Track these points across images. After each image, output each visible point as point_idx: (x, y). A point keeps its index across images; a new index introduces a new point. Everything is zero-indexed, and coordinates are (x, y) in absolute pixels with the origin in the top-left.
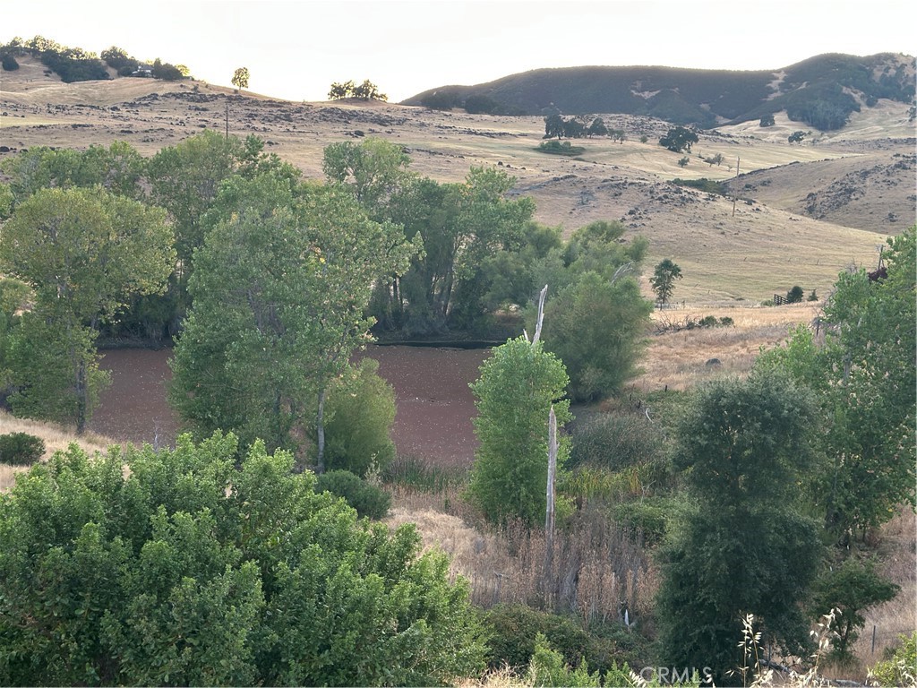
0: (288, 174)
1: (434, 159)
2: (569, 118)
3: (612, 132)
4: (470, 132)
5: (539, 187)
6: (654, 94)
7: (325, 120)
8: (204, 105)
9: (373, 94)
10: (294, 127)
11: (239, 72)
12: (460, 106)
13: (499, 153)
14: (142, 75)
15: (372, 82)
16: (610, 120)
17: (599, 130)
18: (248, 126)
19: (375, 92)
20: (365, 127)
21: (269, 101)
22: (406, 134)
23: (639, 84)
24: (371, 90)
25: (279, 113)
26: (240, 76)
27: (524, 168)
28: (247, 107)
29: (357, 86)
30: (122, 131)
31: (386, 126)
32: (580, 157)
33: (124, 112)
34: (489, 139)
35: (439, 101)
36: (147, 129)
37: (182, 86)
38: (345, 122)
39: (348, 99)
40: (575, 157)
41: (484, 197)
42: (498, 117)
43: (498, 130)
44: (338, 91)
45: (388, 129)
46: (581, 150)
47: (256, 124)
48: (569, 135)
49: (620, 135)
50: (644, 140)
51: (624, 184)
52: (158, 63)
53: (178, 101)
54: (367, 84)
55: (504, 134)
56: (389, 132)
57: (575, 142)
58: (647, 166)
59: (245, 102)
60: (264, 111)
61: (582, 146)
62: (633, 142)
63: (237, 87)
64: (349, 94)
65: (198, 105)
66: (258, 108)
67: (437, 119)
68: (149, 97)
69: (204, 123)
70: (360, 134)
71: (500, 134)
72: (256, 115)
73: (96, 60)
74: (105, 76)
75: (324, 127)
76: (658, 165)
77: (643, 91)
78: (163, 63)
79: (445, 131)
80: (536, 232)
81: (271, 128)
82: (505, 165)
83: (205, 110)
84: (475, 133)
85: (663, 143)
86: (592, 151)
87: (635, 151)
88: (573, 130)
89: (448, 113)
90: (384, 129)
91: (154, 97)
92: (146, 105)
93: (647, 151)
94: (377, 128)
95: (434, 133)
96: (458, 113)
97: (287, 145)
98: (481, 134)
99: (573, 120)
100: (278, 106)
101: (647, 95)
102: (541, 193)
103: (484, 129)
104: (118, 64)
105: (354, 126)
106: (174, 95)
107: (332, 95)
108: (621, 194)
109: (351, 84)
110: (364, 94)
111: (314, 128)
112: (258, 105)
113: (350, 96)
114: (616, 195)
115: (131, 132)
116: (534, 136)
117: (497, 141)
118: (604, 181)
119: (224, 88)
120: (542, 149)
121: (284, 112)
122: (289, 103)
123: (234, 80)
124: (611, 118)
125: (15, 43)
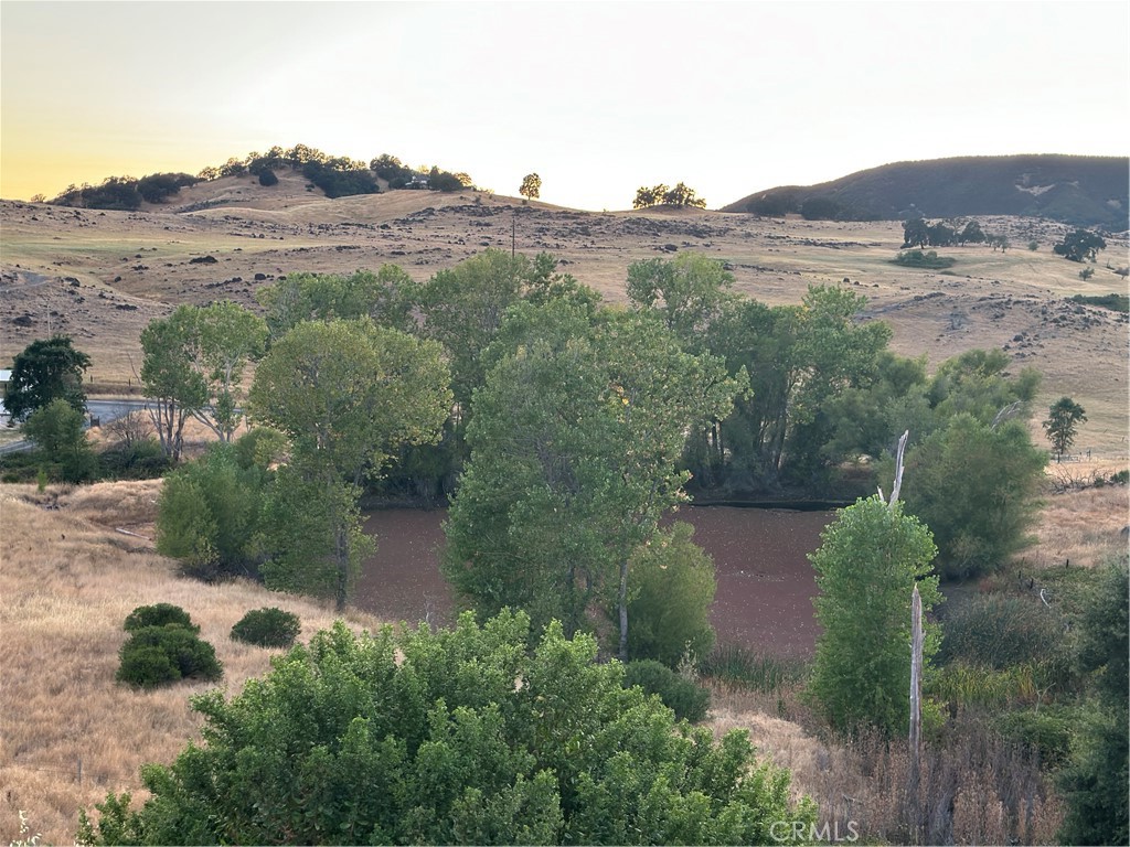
0: (584, 298)
1: (762, 276)
2: (934, 222)
3: (991, 238)
4: (808, 243)
5: (897, 308)
6: (1046, 189)
7: (629, 232)
8: (487, 219)
9: (688, 200)
10: (593, 242)
11: (528, 179)
12: (795, 211)
13: (844, 267)
14: (417, 186)
15: (688, 185)
16: (989, 224)
17: (973, 236)
18: (539, 243)
19: (691, 197)
20: (677, 240)
21: (564, 212)
22: (728, 247)
23: (1026, 178)
24: (686, 196)
25: (575, 226)
26: (531, 184)
27: (876, 286)
28: (538, 221)
29: (669, 191)
30: (393, 253)
31: (703, 238)
32: (948, 270)
33: (395, 230)
34: (832, 251)
35: (771, 205)
36: (422, 249)
37: (462, 198)
38: (654, 234)
39: (658, 206)
40: (943, 270)
41: (825, 322)
42: (843, 223)
43: (843, 240)
44: (645, 197)
45: (706, 241)
46: (951, 262)
47: (548, 240)
48: (934, 243)
49: (1002, 241)
50: (1033, 248)
51: (1006, 303)
52: (435, 170)
53: (458, 215)
54: (681, 187)
55: (851, 243)
56: (707, 245)
57: (942, 252)
58: (1037, 280)
59: (535, 214)
60: (557, 224)
61: (951, 256)
62: (1019, 250)
63: (525, 197)
64: (659, 202)
65: (480, 219)
66: (549, 220)
67: (767, 227)
68: (424, 211)
69: (486, 241)
70: (672, 248)
71: (846, 244)
72: (548, 230)
73: (365, 170)
74: (374, 189)
75: (628, 241)
76: (1054, 279)
77: (1031, 186)
78: (440, 172)
79: (777, 242)
80: (892, 365)
81: (565, 244)
82: (853, 282)
83: (488, 225)
84: (815, 244)
85: (1059, 250)
86: (965, 263)
87: (1022, 261)
88: (940, 237)
89: (780, 220)
90: (701, 242)
91: (430, 211)
92: (421, 221)
93: (1036, 261)
94: (693, 240)
95: (762, 245)
96: (794, 220)
97: (583, 264)
98: (822, 245)
99: (940, 224)
100: (574, 218)
101: (1036, 191)
102: (899, 316)
103: (826, 238)
104: (389, 174)
105: (665, 239)
106: (452, 209)
107: (638, 202)
108: (1003, 315)
109: (661, 189)
110: (677, 199)
111: (617, 243)
112: (550, 217)
113: (660, 203)
114: (997, 317)
115: (403, 254)
116: (889, 246)
117: (842, 252)
118: (981, 300)
119: (511, 199)
120: (900, 262)
121: (582, 225)
122: (587, 214)
123: (522, 189)
124: (990, 221)
125: (273, 153)
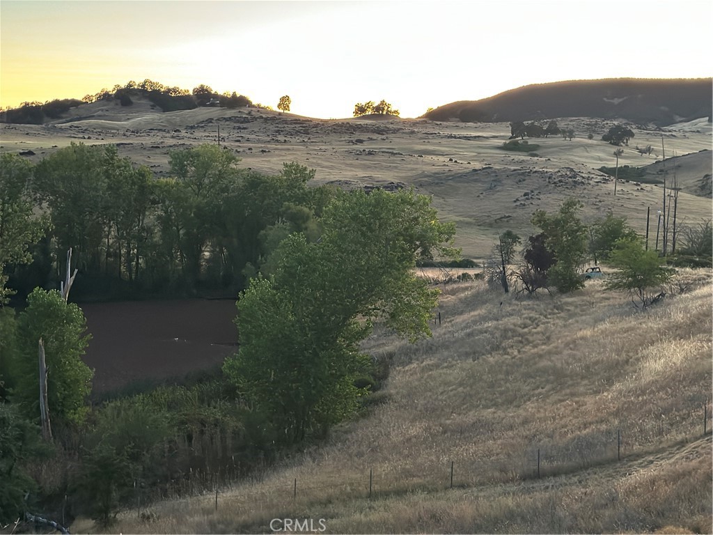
2: (529, 122)
3: (564, 132)
4: (451, 137)
6: (621, 100)
7: (335, 132)
9: (388, 111)
10: (309, 139)
11: (283, 99)
13: (467, 152)
14: (213, 105)
15: (387, 101)
17: (553, 131)
18: (273, 139)
19: (389, 109)
20: (364, 137)
21: (296, 120)
22: (397, 140)
23: (610, 93)
24: (386, 108)
25: (301, 128)
26: (285, 102)
27: (469, 163)
28: (277, 125)
29: (374, 106)
31: (383, 134)
32: (535, 152)
33: (183, 133)
34: (464, 141)
35: (438, 116)
37: (240, 112)
38: (351, 133)
39: (368, 115)
40: (530, 152)
41: (291, 186)
42: (479, 124)
43: (475, 134)
44: (361, 109)
45: (384, 137)
46: (536, 147)
47: (281, 138)
48: (530, 135)
49: (571, 134)
50: (591, 137)
52: (234, 95)
53: (227, 123)
54: (382, 103)
55: (479, 137)
56: (384, 139)
57: (532, 141)
59: (277, 121)
60: (289, 128)
61: (537, 143)
62: (580, 139)
63: (281, 111)
65: (241, 125)
66: (286, 126)
67: (431, 127)
68: (206, 121)
69: (240, 139)
70: (360, 141)
71: (475, 137)
72: (282, 131)
73: (189, 96)
75: (334, 137)
77: (613, 99)
78: (238, 96)
79: (430, 137)
81: (291, 140)
82: (454, 161)
83: (244, 128)
84: (455, 137)
85: (605, 139)
87: (581, 146)
88: (535, 132)
89: (439, 123)
90: (380, 137)
91: (210, 121)
92: (202, 127)
93: (591, 146)
94: (375, 136)
95: (421, 138)
98: (459, 138)
99: (532, 123)
100: (301, 123)
101: (616, 101)
103: (464, 133)
104: (202, 97)
105: (357, 136)
106: (225, 118)
107: (357, 113)
109: (370, 104)
110: (381, 112)
111: (325, 138)
112: (286, 123)
113: (370, 113)
116: (501, 138)
117: (470, 142)
119: (272, 112)
121: (306, 129)
123: (279, 106)
124: (571, 121)
125: (130, 85)
